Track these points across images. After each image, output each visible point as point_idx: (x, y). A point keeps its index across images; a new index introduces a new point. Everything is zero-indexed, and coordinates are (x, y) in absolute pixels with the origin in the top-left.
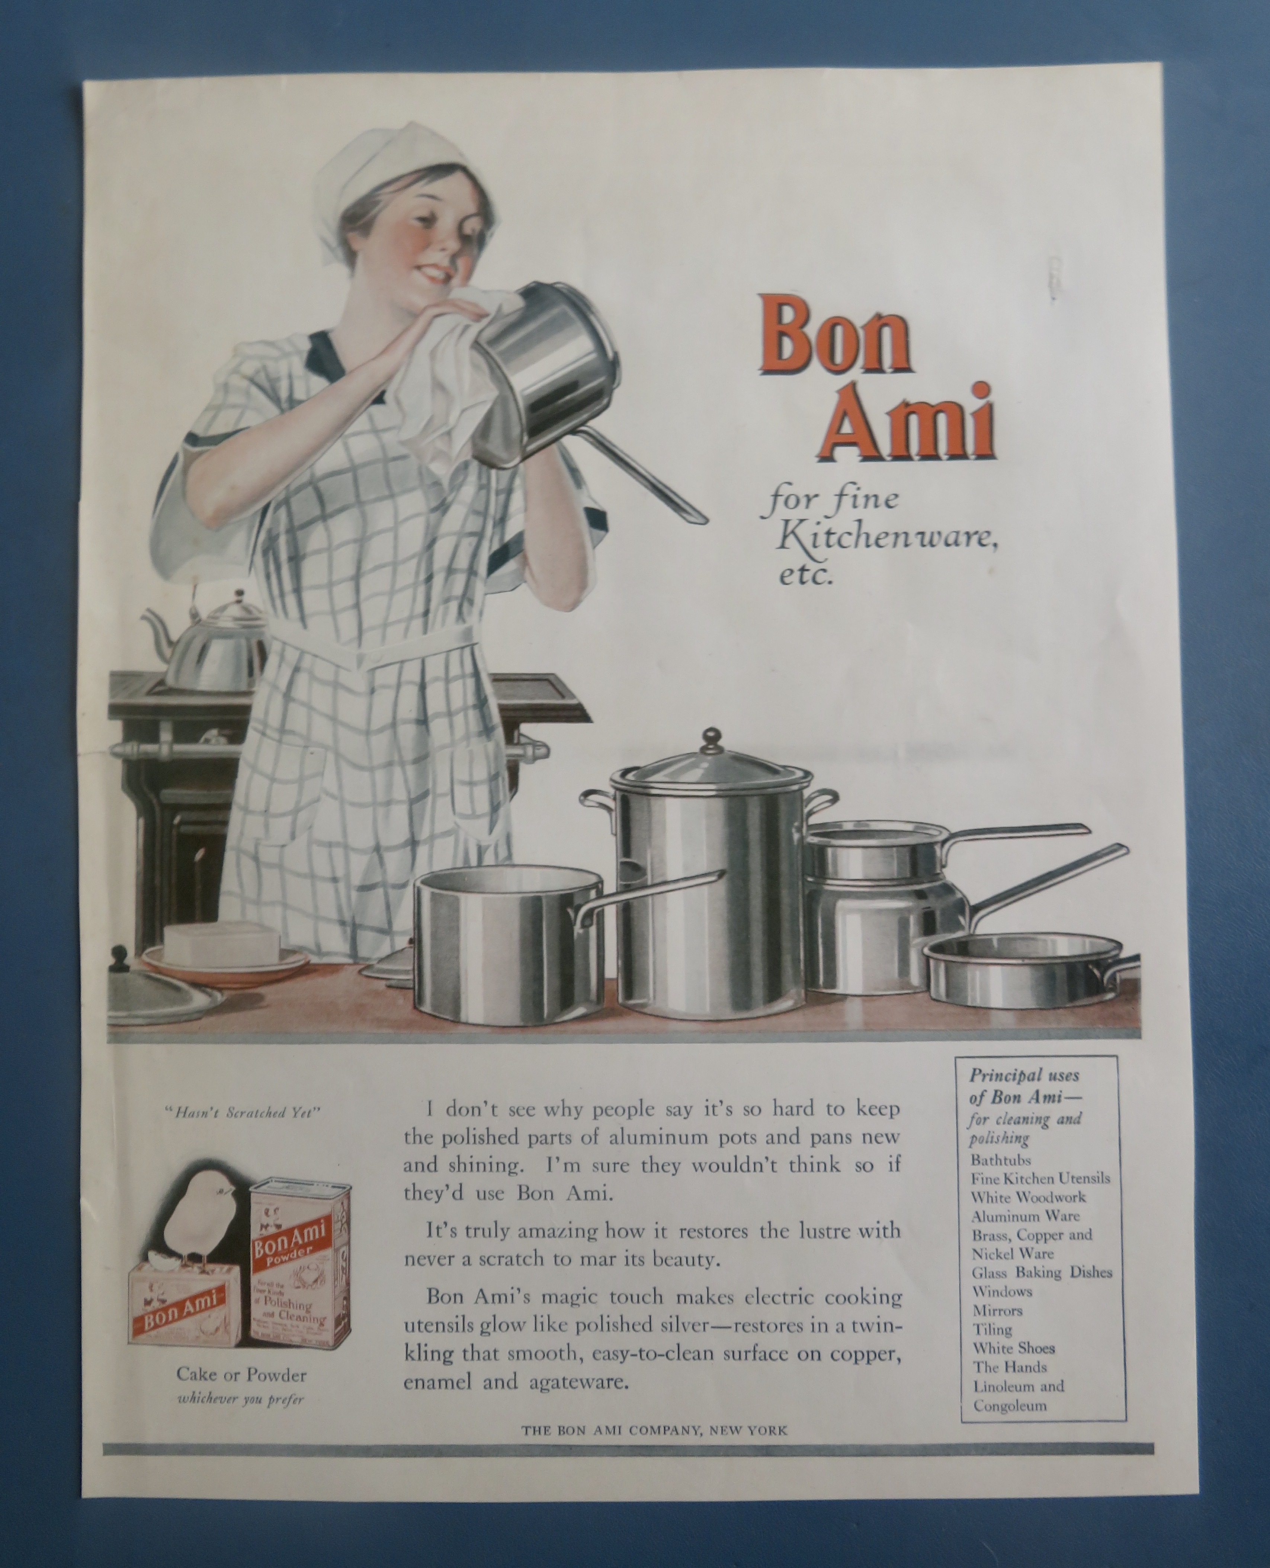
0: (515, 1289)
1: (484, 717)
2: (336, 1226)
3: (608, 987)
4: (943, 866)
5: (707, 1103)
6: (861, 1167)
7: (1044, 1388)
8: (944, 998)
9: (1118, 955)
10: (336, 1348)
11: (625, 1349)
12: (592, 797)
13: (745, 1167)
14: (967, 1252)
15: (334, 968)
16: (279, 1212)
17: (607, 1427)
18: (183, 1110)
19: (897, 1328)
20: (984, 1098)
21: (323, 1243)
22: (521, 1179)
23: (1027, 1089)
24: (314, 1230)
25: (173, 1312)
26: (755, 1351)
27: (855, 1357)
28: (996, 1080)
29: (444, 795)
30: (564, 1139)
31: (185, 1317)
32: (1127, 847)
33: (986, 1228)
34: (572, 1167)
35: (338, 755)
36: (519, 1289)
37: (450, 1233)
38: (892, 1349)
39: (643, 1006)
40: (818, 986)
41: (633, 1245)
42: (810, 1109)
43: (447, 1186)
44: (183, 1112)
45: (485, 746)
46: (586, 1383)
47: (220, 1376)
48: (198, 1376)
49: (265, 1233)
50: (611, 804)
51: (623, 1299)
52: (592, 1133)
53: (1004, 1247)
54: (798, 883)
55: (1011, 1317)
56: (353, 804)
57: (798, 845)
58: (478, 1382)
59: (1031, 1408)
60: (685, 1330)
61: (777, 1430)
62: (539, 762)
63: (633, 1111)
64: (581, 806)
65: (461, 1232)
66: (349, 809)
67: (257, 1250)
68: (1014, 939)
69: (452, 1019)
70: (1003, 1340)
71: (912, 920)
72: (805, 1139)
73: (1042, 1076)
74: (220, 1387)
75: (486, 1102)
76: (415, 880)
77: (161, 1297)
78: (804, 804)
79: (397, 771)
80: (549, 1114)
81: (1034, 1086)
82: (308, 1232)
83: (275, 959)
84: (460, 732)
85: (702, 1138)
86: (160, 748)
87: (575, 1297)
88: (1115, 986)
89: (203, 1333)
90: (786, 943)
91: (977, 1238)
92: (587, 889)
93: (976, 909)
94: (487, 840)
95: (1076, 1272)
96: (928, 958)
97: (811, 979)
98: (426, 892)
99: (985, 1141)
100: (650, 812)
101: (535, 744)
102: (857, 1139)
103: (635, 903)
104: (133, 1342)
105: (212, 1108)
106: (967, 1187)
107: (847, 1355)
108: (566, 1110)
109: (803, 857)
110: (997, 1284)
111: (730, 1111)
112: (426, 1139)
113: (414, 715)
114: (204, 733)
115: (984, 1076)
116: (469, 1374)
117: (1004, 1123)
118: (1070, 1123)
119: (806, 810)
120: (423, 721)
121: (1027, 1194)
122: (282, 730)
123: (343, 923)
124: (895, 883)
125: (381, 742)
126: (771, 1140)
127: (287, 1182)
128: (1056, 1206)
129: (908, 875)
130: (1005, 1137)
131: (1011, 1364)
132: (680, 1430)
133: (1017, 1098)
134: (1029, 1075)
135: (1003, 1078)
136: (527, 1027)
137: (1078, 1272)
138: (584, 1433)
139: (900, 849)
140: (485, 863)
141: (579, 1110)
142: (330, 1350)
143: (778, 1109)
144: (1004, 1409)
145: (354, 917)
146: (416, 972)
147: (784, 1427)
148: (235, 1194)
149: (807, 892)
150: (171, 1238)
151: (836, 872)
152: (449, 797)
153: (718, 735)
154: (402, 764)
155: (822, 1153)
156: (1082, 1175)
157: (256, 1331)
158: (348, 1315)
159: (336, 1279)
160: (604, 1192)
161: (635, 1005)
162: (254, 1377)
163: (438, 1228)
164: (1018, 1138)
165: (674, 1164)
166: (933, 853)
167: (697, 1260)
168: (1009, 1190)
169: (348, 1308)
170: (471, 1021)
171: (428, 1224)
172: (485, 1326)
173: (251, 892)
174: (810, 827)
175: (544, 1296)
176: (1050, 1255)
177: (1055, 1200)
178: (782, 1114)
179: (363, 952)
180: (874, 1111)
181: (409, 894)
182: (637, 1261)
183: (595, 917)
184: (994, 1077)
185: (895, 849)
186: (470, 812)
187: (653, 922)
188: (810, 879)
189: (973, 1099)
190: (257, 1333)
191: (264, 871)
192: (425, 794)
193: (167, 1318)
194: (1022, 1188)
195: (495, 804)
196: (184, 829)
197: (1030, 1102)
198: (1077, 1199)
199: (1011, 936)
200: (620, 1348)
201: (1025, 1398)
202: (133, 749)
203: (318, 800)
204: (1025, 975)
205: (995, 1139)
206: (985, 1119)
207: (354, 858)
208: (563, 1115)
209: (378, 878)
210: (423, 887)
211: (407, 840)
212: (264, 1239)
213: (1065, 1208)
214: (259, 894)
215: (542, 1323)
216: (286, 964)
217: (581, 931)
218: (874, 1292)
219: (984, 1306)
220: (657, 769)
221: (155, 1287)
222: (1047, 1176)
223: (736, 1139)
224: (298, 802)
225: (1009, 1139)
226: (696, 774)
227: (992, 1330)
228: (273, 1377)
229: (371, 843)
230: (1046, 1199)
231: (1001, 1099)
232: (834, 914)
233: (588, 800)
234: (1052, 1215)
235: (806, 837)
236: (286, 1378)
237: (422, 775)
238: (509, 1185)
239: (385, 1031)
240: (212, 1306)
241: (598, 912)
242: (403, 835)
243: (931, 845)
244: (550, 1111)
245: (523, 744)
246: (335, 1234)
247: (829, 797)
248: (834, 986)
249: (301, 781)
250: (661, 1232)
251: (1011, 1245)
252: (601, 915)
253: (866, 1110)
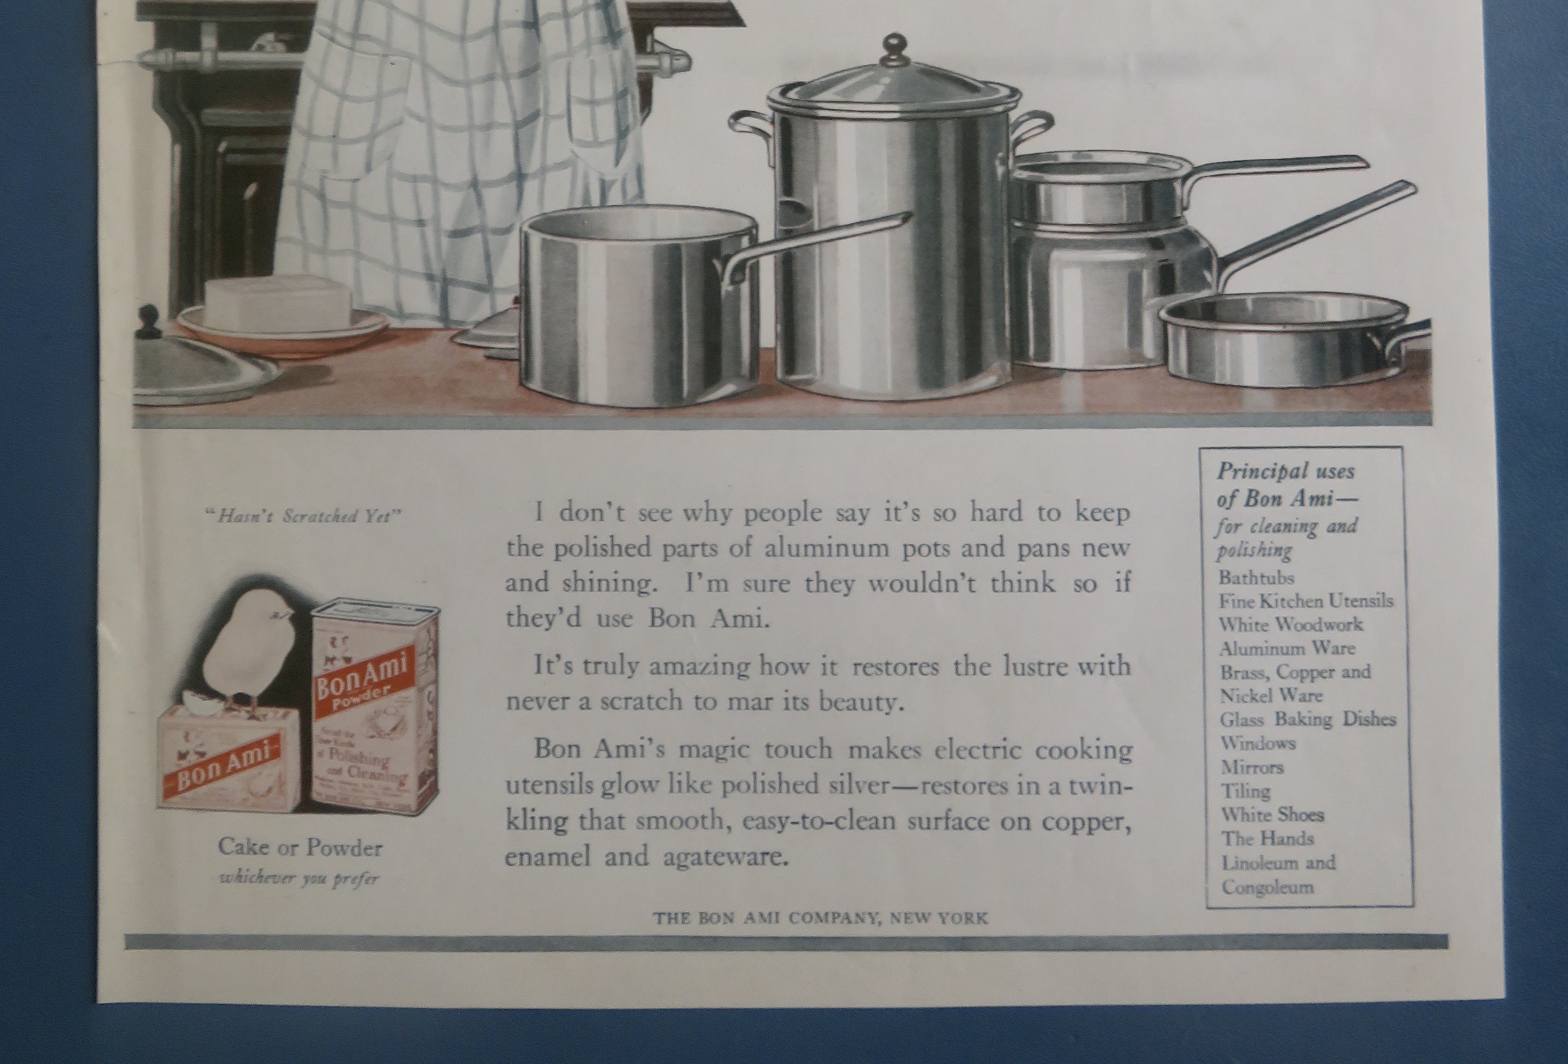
0: (646, 740)
1: (610, 19)
2: (421, 660)
3: (764, 358)
4: (1185, 209)
5: (888, 506)
6: (1081, 586)
7: (1310, 865)
8: (1185, 374)
9: (1402, 320)
10: (419, 814)
11: (784, 814)
12: (744, 120)
13: (935, 586)
14: (1214, 694)
15: (418, 334)
16: (348, 642)
17: (761, 915)
18: (228, 512)
19: (1126, 788)
20: (1235, 499)
21: (403, 681)
22: (654, 600)
23: (1289, 489)
24: (393, 664)
25: (214, 768)
26: (947, 818)
27: (1074, 825)
28: (1250, 477)
29: (558, 117)
30: (708, 550)
31: (230, 774)
32: (1415, 186)
33: (1238, 663)
34: (718, 585)
35: (425, 66)
36: (650, 740)
37: (564, 668)
38: (1119, 815)
39: (809, 382)
40: (1027, 359)
41: (797, 684)
42: (1017, 513)
43: (561, 609)
44: (227, 515)
45: (611, 56)
46: (735, 858)
47: (273, 849)
48: (245, 850)
49: (331, 668)
50: (768, 128)
51: (782, 751)
52: (743, 543)
53: (1260, 687)
54: (1002, 229)
55: (1269, 775)
56: (444, 128)
57: (1003, 181)
58: (598, 857)
59: (1293, 890)
60: (860, 791)
61: (975, 918)
62: (677, 76)
63: (795, 515)
64: (731, 131)
65: (578, 667)
66: (438, 133)
67: (321, 690)
68: (1274, 300)
69: (568, 399)
70: (1261, 806)
71: (1146, 275)
72: (1012, 551)
73: (1308, 472)
74: (273, 863)
75: (609, 503)
76: (522, 224)
77: (200, 750)
78: (1011, 129)
79: (500, 86)
80: (689, 519)
81: (1299, 484)
82: (386, 667)
83: (345, 323)
84: (578, 37)
85: (881, 549)
86: (202, 57)
87: (721, 750)
88: (1399, 358)
89: (252, 794)
90: (987, 305)
91: (1227, 675)
92: (737, 236)
93: (1225, 262)
94: (612, 174)
95: (1351, 719)
96: (1165, 323)
97: (1019, 350)
98: (536, 239)
99: (1236, 553)
100: (817, 138)
101: (673, 53)
102: (1076, 549)
103: (798, 253)
104: (165, 805)
105: (264, 511)
106: (1214, 613)
107: (1063, 824)
108: (711, 513)
109: (1009, 196)
110: (1252, 734)
111: (916, 515)
112: (534, 550)
113: (520, 16)
114: (256, 39)
115: (1236, 471)
116: (587, 846)
117: (1260, 531)
118: (1344, 531)
119: (1013, 138)
120: (532, 24)
121: (1289, 620)
122: (356, 35)
123: (430, 277)
124: (1124, 229)
125: (479, 50)
126: (968, 552)
127: (358, 604)
128: (1325, 635)
129: (1141, 220)
130: (1263, 549)
131: (1269, 834)
132: (853, 918)
133: (1277, 500)
134: (1292, 471)
135: (1260, 473)
136: (662, 408)
137: (1353, 719)
138: (731, 921)
139: (1131, 186)
140: (610, 203)
141: (727, 513)
142: (413, 816)
143: (977, 513)
144: (1261, 891)
145: (444, 271)
146: (523, 340)
147: (985, 914)
148: (294, 620)
149: (1014, 240)
150: (212, 674)
151: (1050, 215)
152: (565, 121)
153: (903, 43)
154: (506, 78)
155: (1033, 567)
156: (1359, 596)
157: (319, 792)
158: (434, 772)
159: (419, 727)
160: (759, 616)
161: (799, 382)
162: (317, 851)
163: (549, 662)
164: (1278, 550)
165: (846, 581)
166: (1173, 190)
167: (876, 703)
168: (1266, 615)
169: (434, 762)
170: (593, 400)
171: (536, 658)
172: (608, 785)
173: (315, 239)
174: (1018, 158)
175: (682, 747)
176: (1318, 697)
177: (1324, 628)
178: (982, 519)
179: (456, 313)
180: (1099, 516)
181: (514, 240)
182: (799, 704)
183: (747, 271)
184: (1248, 473)
185: (1123, 186)
186: (590, 139)
187: (821, 278)
188: (1018, 224)
189: (1222, 501)
190: (319, 794)
191: (333, 212)
192: (535, 116)
193: (207, 776)
194: (1282, 613)
195: (623, 128)
196: (231, 158)
197: (1292, 505)
198: (1352, 627)
199: (1267, 296)
200: (776, 814)
201: (1287, 877)
202: (167, 58)
203: (400, 123)
204: (1286, 345)
205: (1249, 552)
206: (1237, 526)
207: (446, 195)
208: (708, 520)
209: (475, 221)
210: (531, 232)
211: (512, 173)
212: (330, 676)
213: (1337, 638)
214: (326, 240)
215: (679, 782)
216: (360, 329)
217: (730, 288)
218: (1098, 743)
219: (1235, 761)
220: (826, 86)
221: (192, 736)
222: (1314, 597)
223: (925, 550)
224: (374, 125)
225: (1267, 552)
226: (874, 92)
227: (1245, 792)
228: (340, 850)
229: (467, 177)
230: (1313, 627)
231: (1256, 502)
232: (1047, 268)
233: (740, 123)
234: (1321, 647)
235: (1013, 171)
236: (356, 850)
237: (531, 92)
238: (639, 607)
239: (483, 413)
240: (264, 761)
241: (753, 264)
242: (507, 167)
243: (1169, 182)
244: (691, 515)
245: (657, 54)
246: (419, 669)
247: (1042, 121)
248: (1047, 359)
249: (378, 98)
250: (830, 668)
251: (1269, 685)
252: (755, 268)
253: (1088, 514)
